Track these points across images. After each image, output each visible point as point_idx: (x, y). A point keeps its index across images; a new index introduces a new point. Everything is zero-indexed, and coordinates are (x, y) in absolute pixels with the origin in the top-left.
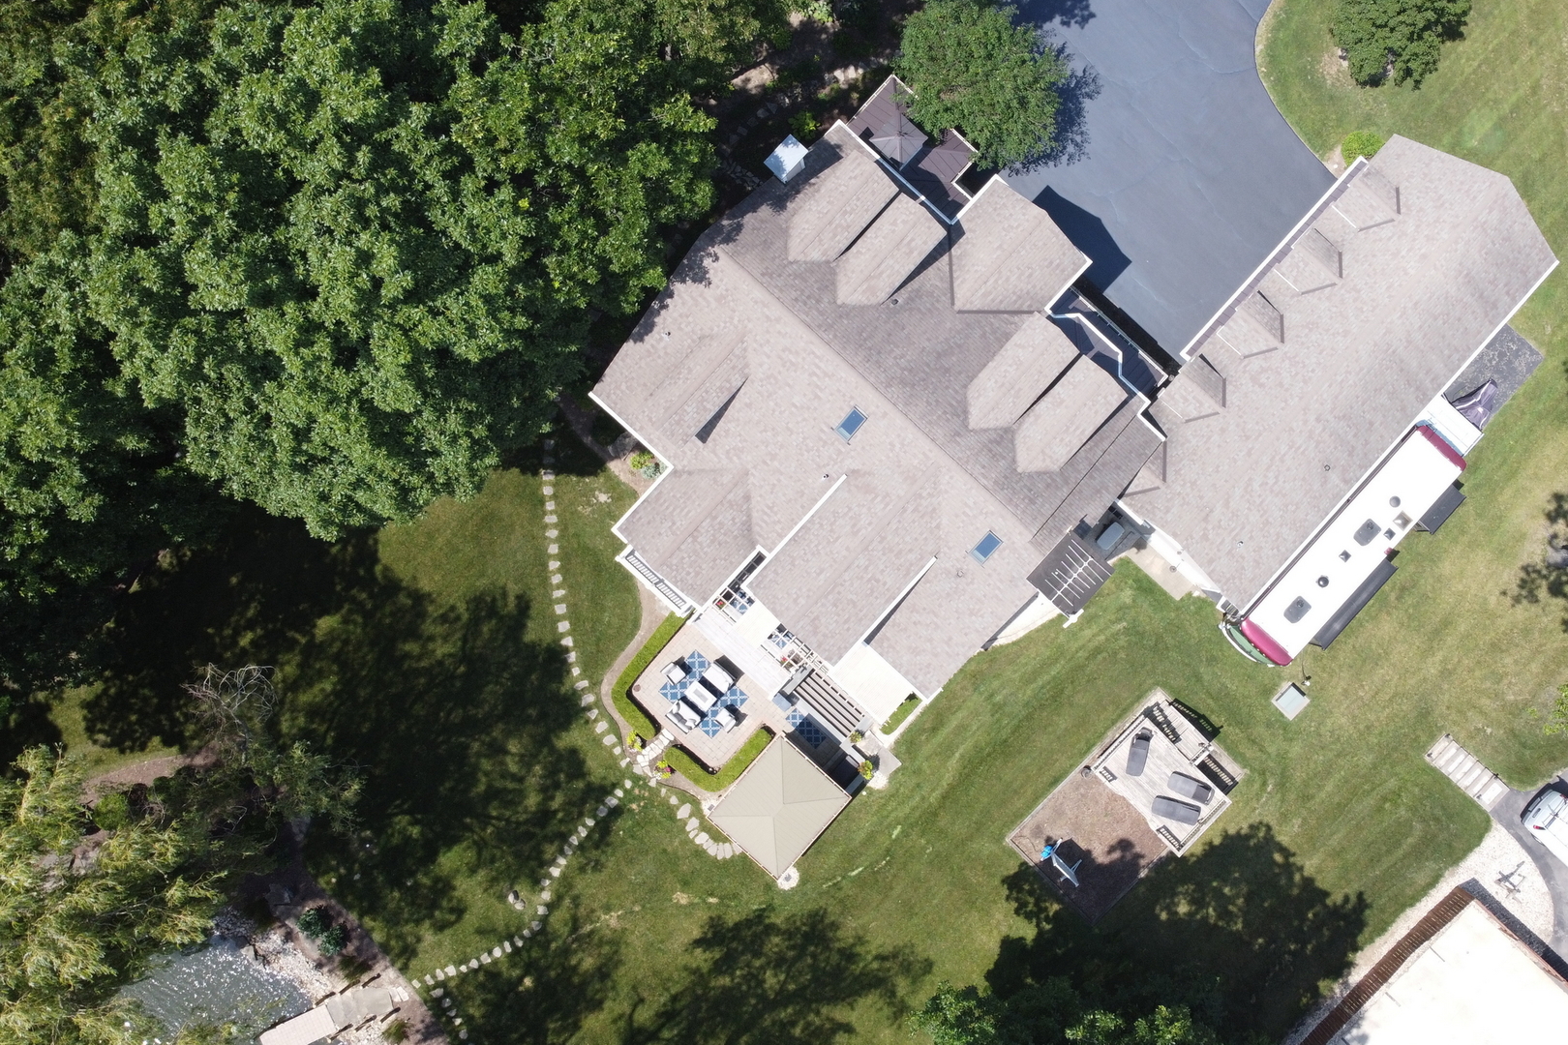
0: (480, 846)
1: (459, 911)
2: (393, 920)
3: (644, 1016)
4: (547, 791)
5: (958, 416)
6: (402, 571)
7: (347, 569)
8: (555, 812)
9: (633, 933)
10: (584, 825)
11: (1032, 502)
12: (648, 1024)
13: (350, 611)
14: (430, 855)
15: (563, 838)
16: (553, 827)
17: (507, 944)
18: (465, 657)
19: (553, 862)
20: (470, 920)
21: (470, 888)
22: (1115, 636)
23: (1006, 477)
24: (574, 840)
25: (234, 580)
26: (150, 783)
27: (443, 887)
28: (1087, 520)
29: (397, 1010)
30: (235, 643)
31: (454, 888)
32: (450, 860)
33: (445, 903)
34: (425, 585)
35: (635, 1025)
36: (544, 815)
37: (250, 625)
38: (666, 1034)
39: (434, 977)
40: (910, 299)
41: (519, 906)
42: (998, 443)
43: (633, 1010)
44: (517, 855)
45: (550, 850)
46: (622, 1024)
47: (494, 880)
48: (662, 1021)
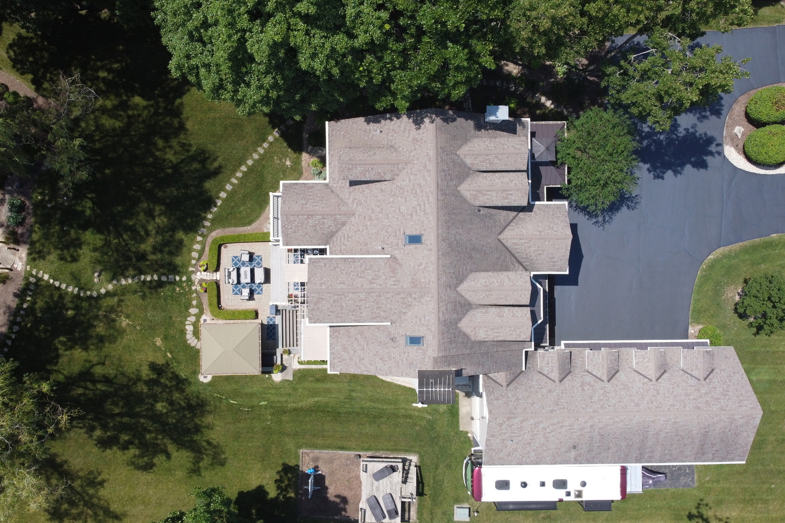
0: (107, 243)
1: (75, 259)
2: (46, 236)
3: (98, 370)
4: (156, 249)
5: (457, 280)
6: (186, 112)
7: (167, 89)
8: (148, 260)
9: (127, 335)
10: (152, 276)
11: (451, 342)
12: (97, 375)
13: (152, 106)
14: (84, 228)
15: (141, 272)
16: (142, 265)
17: (77, 289)
18: (175, 167)
19: (126, 278)
20: (74, 267)
21: (86, 255)
22: (422, 418)
23: (451, 322)
24: (143, 277)
25: (121, 47)
26: (11, 90)
27: (77, 244)
28: (464, 371)
29: (11, 270)
30: (97, 71)
31: (81, 248)
32: (91, 237)
33: (72, 250)
34: (189, 125)
35: (92, 370)
36: (142, 257)
37: (110, 71)
38: (99, 386)
39: (37, 273)
40: (485, 215)
41: (96, 280)
42: (461, 306)
43: (97, 364)
44: (117, 261)
45: (131, 272)
46: (88, 365)
47: (99, 262)
48: (104, 380)
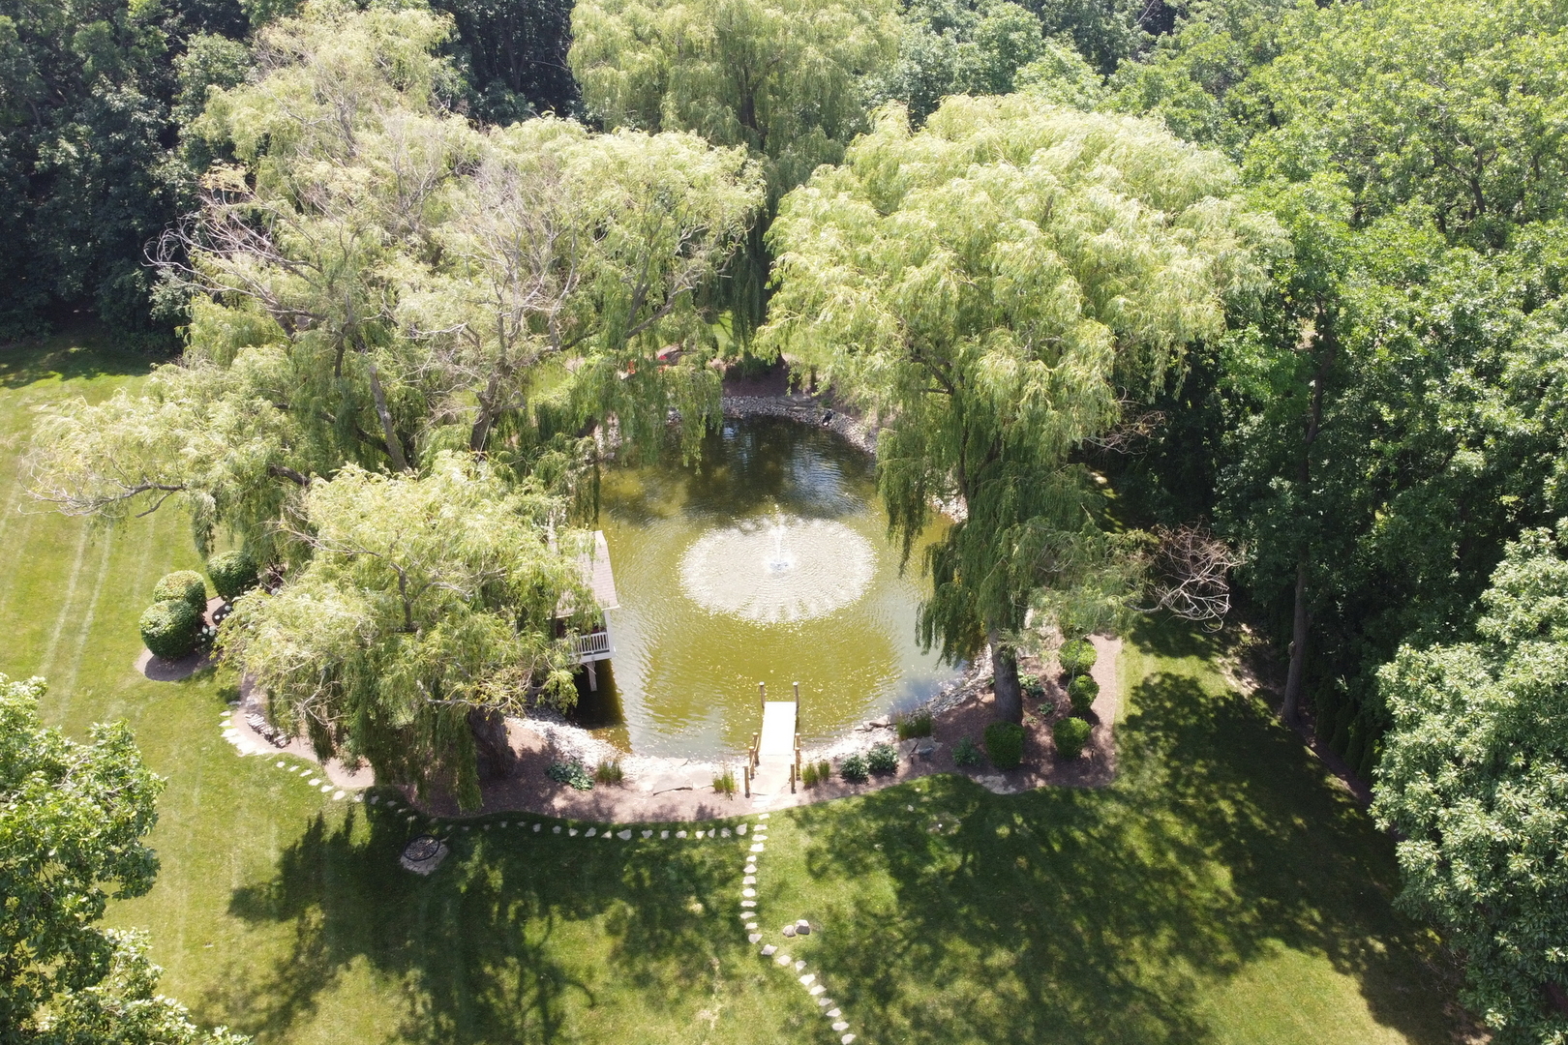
0: (885, 920)
1: (819, 875)
2: (846, 819)
3: (571, 1002)
4: (915, 1013)
6: (1262, 969)
7: (1286, 916)
8: (884, 1008)
9: (679, 1030)
10: (847, 1031)
13: (1230, 900)
14: (897, 872)
15: (847, 1004)
16: (866, 1000)
17: (753, 904)
18: (1127, 989)
19: (822, 979)
20: (802, 882)
21: (842, 892)
24: (835, 1013)
25: (1299, 821)
27: (855, 868)
29: (747, 794)
30: (1225, 797)
31: (848, 879)
32: (883, 888)
33: (835, 866)
34: (1238, 984)
36: (885, 993)
37: (1239, 814)
38: (532, 1015)
39: (762, 833)
41: (789, 928)
43: (587, 992)
44: (852, 951)
45: (840, 984)
46: (581, 976)
47: (836, 919)
48: (551, 1018)
